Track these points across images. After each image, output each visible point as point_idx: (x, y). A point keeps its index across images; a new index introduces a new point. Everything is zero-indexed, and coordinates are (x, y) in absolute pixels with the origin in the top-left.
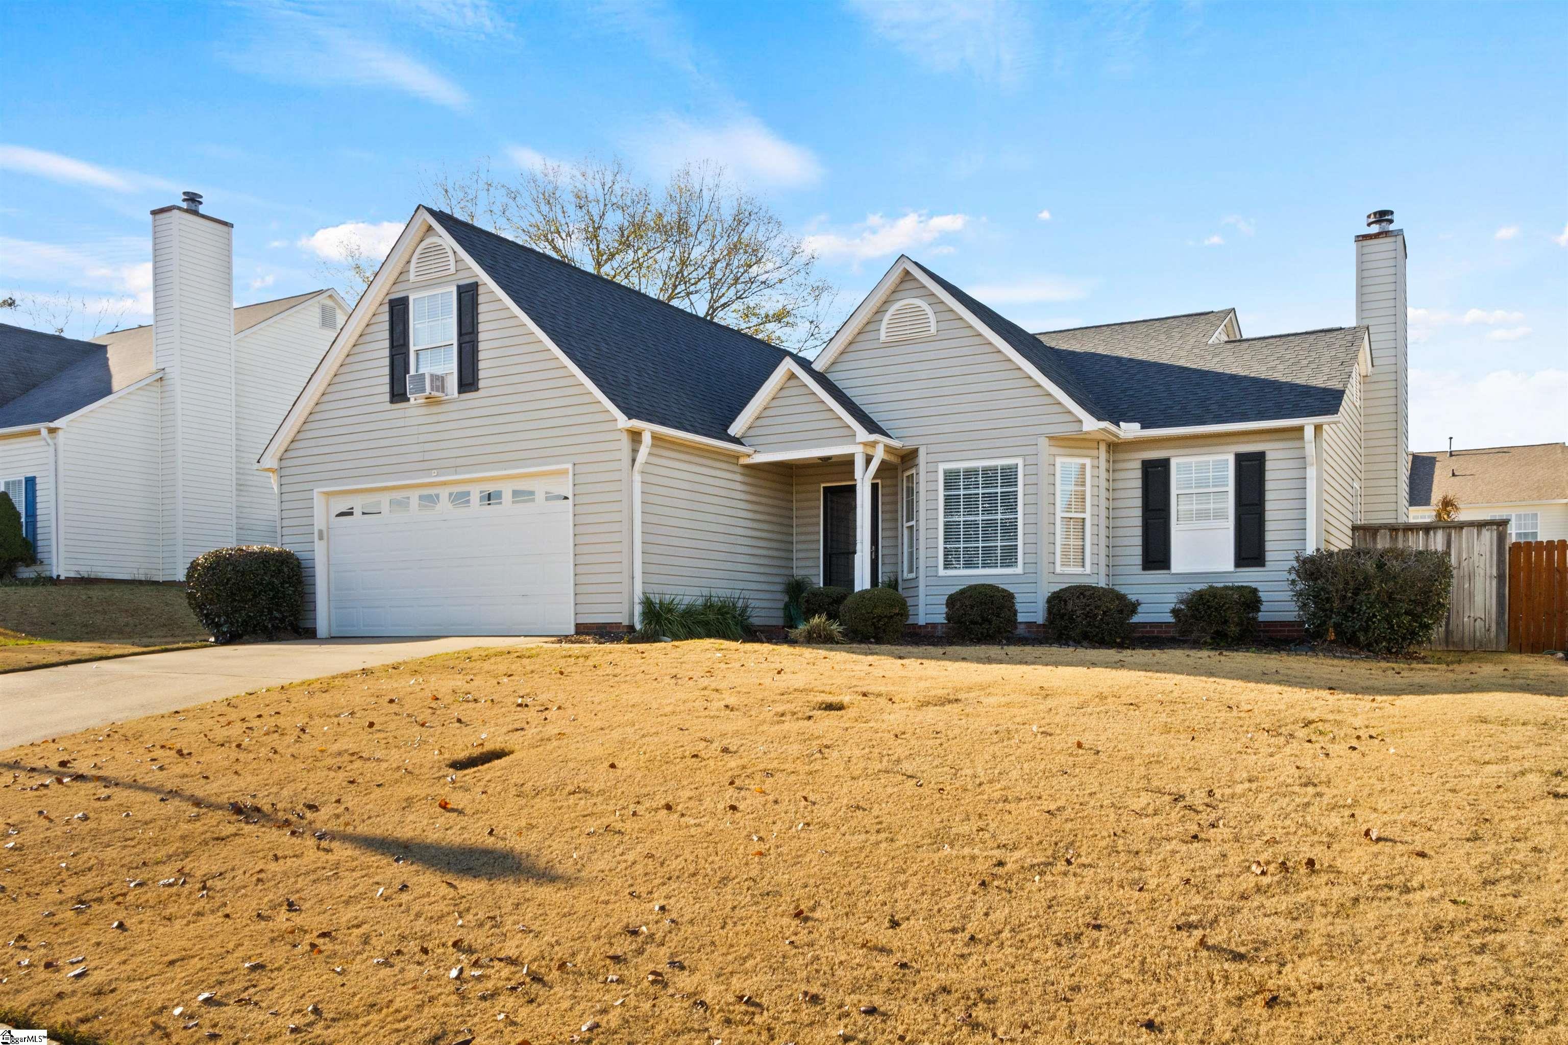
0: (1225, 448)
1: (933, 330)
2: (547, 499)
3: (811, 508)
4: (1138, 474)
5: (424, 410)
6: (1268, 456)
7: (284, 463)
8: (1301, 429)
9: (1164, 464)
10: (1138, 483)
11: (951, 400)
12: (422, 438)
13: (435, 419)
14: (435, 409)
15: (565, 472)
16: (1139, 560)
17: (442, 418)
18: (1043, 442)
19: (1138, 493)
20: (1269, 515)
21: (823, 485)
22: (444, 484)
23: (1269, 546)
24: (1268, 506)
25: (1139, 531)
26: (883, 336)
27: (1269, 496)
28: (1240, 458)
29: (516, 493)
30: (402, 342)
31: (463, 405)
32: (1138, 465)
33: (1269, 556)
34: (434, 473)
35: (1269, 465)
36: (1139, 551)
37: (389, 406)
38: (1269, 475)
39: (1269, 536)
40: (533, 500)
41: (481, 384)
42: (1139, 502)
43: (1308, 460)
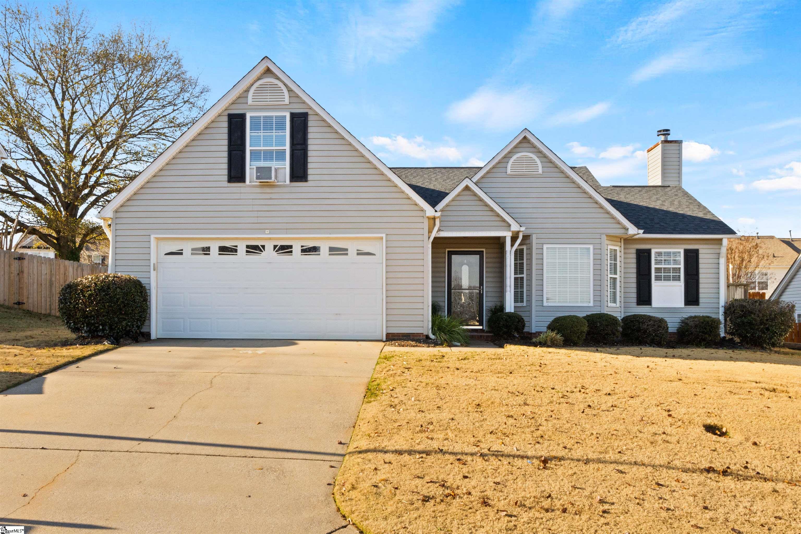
0: (679, 246)
1: (540, 171)
2: (358, 254)
3: (441, 263)
4: (634, 256)
5: (259, 190)
6: (700, 251)
7: (119, 215)
8: (721, 240)
9: (649, 252)
10: (634, 261)
11: (550, 210)
12: (256, 208)
13: (268, 196)
14: (268, 190)
15: (382, 238)
16: (635, 300)
17: (273, 196)
18: (604, 237)
19: (634, 266)
20: (701, 281)
21: (447, 250)
22: (270, 239)
23: (701, 295)
24: (701, 276)
25: (635, 285)
26: (509, 171)
27: (701, 271)
28: (687, 252)
29: (332, 249)
30: (239, 142)
31: (294, 190)
32: (634, 251)
33: (701, 300)
34: (267, 232)
35: (701, 256)
36: (635, 295)
37: (226, 184)
38: (701, 261)
39: (701, 290)
40: (347, 254)
41: (310, 178)
42: (635, 270)
43: (721, 255)
